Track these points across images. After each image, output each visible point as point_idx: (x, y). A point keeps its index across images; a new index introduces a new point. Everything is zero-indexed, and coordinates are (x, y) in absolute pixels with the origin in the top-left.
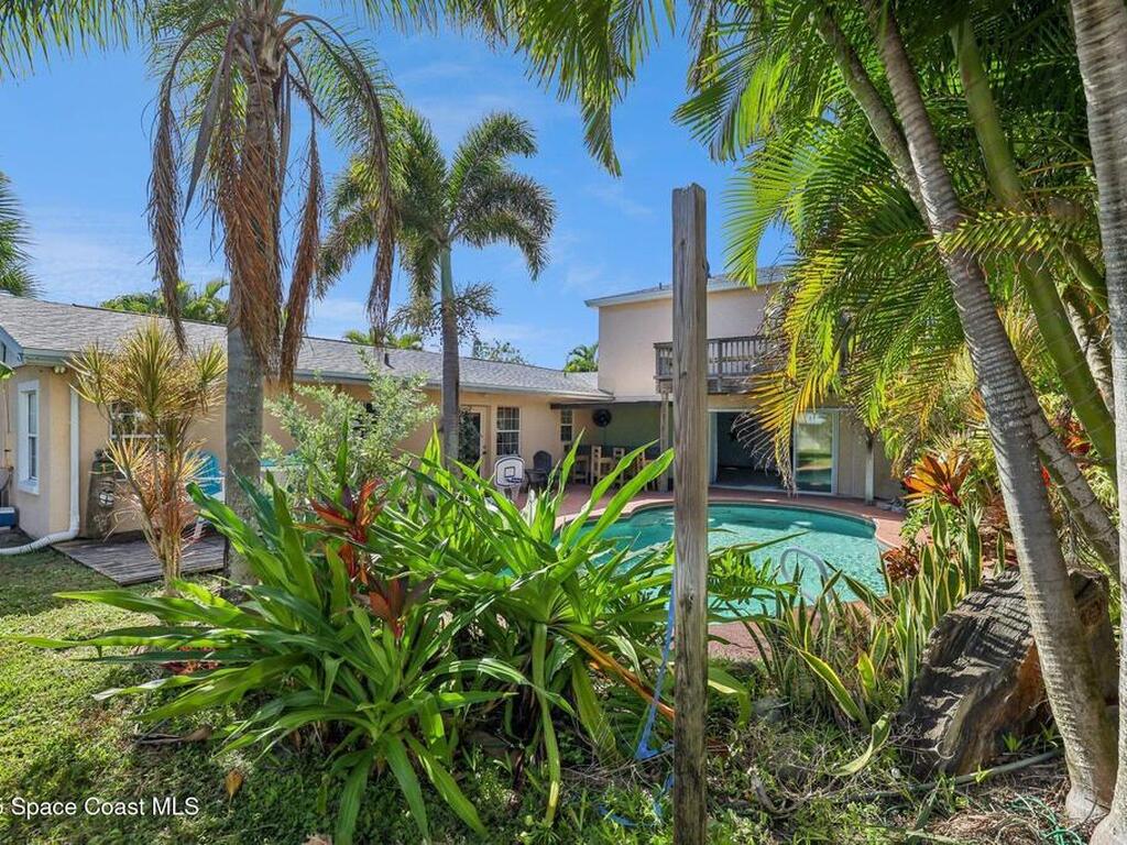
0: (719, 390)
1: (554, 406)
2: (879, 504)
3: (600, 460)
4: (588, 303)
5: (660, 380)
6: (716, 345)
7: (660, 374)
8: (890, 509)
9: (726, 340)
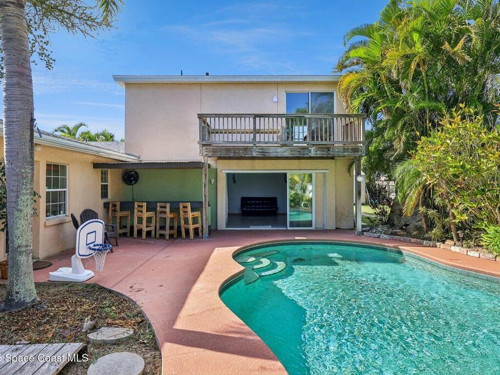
0: (255, 155)
1: (96, 166)
2: (365, 233)
3: (145, 215)
4: (117, 78)
5: (203, 145)
6: (252, 119)
7: (203, 140)
8: (379, 237)
9: (260, 116)
